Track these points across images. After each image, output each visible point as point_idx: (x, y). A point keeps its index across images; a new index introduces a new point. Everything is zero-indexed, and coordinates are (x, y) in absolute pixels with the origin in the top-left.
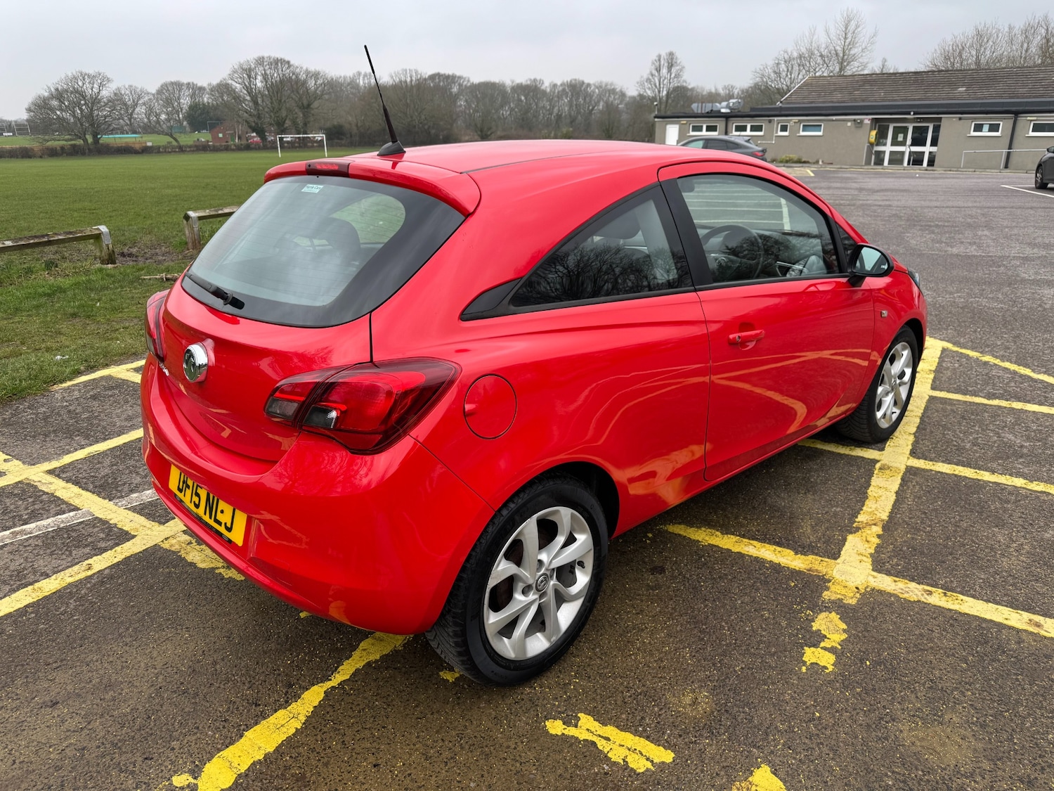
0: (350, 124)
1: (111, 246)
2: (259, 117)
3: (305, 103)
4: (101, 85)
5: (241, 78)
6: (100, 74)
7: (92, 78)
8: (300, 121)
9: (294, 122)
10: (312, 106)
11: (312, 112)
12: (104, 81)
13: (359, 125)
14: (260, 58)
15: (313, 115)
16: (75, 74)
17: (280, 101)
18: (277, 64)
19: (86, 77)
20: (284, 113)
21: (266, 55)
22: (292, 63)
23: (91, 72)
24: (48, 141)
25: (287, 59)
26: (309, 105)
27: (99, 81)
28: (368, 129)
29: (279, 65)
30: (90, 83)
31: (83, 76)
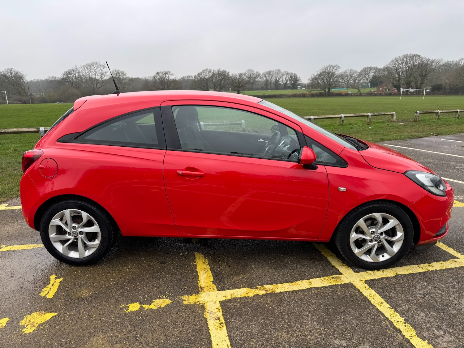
0: (446, 84)
1: (244, 128)
2: (399, 81)
3: (424, 74)
4: (336, 70)
5: (394, 64)
6: (336, 65)
7: (333, 67)
8: (419, 83)
9: (416, 83)
10: (427, 76)
11: (427, 78)
12: (338, 67)
13: (451, 84)
14: (405, 55)
15: (427, 80)
16: (327, 66)
17: (411, 74)
18: (413, 57)
19: (331, 67)
20: (412, 79)
21: (409, 53)
22: (421, 56)
23: (334, 65)
24: (312, 91)
25: (419, 55)
26: (425, 75)
27: (336, 68)
28: (456, 86)
29: (415, 57)
30: (332, 69)
31: (330, 66)
